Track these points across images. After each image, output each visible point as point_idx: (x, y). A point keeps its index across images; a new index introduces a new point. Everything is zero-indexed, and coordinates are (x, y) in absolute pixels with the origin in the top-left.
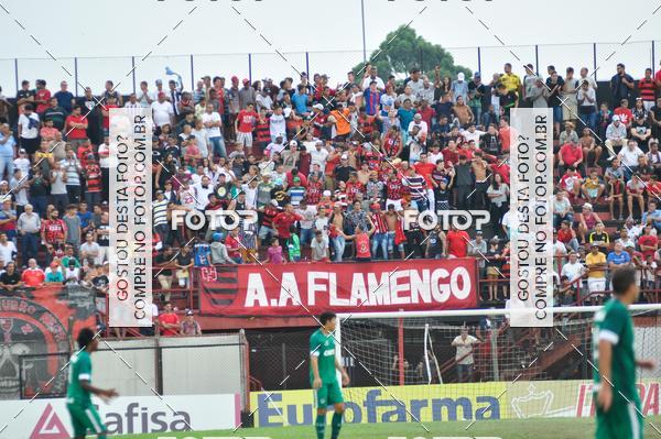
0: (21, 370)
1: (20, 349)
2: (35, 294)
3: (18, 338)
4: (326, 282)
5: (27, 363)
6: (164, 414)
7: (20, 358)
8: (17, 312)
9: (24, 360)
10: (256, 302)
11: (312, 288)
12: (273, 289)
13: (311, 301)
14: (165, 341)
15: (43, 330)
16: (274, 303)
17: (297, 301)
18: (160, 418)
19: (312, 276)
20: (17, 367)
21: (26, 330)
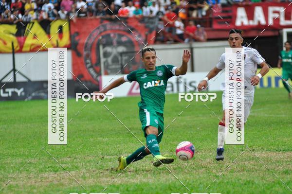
0: (122, 60)
1: (121, 49)
2: (128, 21)
3: (120, 43)
4: (278, 12)
5: (125, 56)
6: (194, 82)
7: (121, 54)
8: (119, 30)
9: (123, 55)
10: (242, 23)
11: (271, 16)
12: (251, 16)
13: (271, 22)
14: (195, 45)
15: (133, 39)
16: (251, 23)
17: (263, 22)
18: (193, 84)
19: (271, 9)
20: (120, 58)
21: (124, 39)
